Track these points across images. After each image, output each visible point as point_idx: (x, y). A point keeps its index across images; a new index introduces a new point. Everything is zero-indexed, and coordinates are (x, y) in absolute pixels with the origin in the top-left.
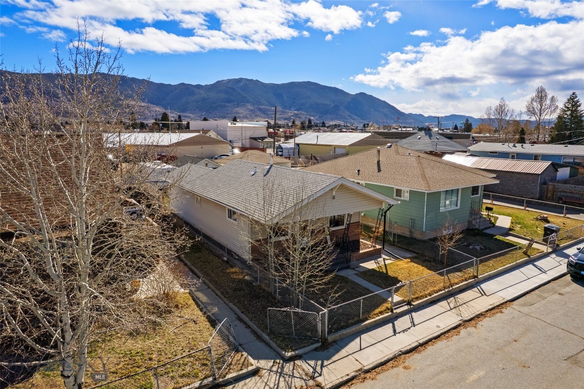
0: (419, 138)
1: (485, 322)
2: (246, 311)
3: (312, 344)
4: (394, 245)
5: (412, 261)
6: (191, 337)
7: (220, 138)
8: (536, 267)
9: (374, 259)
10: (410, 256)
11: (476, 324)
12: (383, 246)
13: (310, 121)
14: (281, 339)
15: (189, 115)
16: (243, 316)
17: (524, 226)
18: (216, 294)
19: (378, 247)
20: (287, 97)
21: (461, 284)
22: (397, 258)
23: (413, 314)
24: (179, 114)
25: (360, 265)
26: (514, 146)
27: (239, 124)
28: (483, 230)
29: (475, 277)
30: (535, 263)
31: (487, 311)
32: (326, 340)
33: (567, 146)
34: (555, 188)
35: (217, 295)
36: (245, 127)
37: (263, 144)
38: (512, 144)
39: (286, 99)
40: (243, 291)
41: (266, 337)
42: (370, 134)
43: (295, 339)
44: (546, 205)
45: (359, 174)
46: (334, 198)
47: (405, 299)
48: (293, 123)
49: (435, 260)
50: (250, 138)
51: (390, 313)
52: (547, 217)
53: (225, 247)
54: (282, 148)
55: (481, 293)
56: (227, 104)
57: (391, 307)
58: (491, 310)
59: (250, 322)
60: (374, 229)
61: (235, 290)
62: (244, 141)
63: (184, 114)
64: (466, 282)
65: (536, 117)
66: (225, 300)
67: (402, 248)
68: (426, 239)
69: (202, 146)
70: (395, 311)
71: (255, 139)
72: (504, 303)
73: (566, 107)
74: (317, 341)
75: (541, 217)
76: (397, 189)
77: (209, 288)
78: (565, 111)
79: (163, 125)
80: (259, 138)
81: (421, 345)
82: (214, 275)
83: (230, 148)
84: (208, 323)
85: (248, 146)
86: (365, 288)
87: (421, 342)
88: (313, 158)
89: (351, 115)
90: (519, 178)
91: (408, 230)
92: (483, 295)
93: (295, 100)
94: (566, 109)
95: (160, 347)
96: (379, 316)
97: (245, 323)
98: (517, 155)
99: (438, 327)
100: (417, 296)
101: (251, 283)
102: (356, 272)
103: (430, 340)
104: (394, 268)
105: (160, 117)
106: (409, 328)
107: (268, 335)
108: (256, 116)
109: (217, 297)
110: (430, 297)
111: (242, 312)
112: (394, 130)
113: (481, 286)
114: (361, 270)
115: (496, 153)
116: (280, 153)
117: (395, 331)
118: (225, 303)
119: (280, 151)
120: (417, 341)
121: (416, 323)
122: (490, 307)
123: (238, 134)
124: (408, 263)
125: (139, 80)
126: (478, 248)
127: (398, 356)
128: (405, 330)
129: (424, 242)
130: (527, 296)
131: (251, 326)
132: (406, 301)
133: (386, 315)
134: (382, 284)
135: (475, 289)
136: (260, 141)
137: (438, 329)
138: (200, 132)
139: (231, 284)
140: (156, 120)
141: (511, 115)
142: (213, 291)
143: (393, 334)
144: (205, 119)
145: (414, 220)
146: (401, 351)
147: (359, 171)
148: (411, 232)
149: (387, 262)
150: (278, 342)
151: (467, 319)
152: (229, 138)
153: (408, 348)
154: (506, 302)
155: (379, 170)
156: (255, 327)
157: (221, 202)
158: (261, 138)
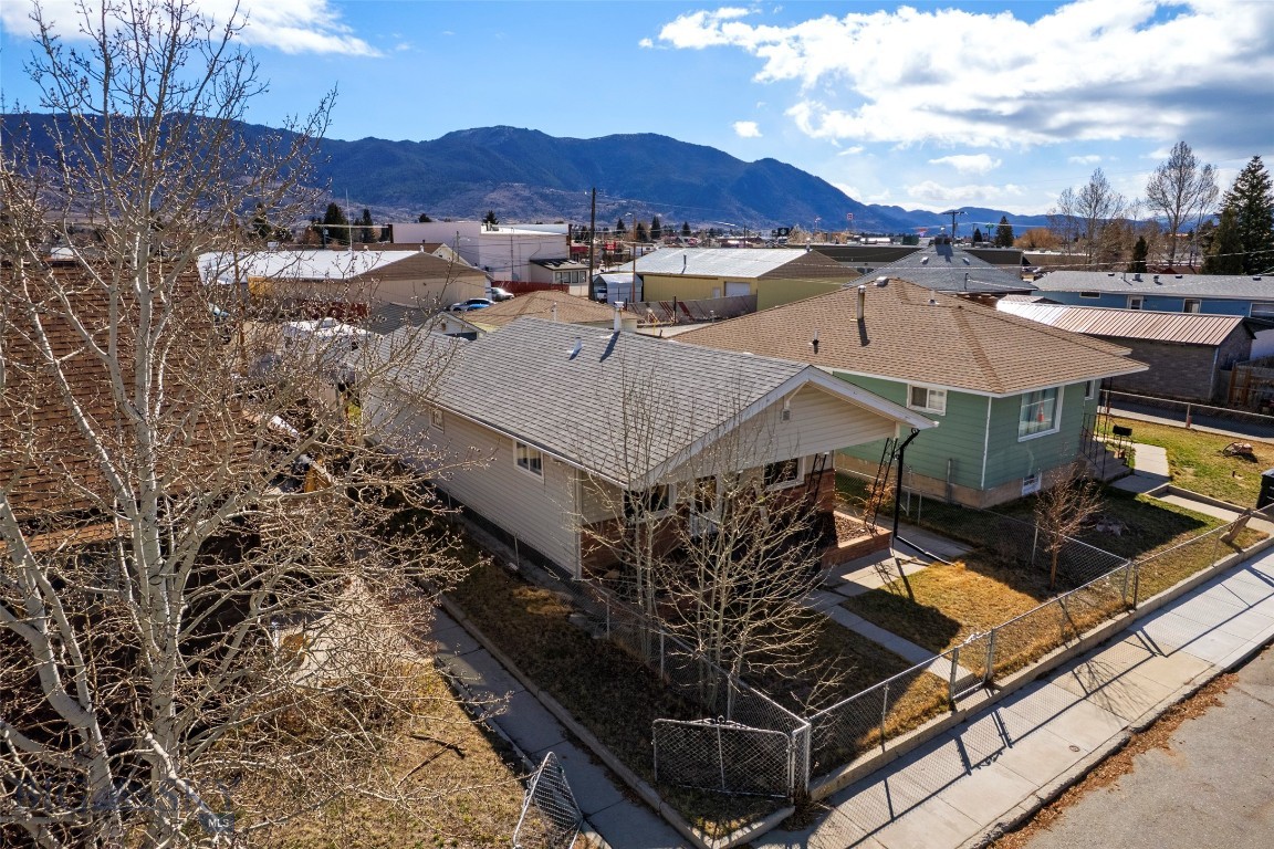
0: (925, 262)
1: (1185, 732)
2: (585, 713)
3: (773, 810)
4: (914, 523)
5: (968, 568)
6: (453, 799)
7: (464, 262)
8: (1259, 576)
9: (874, 562)
10: (960, 552)
11: (1166, 737)
12: (896, 528)
13: (656, 224)
14: (690, 798)
15: (386, 209)
16: (580, 730)
17: (1202, 471)
18: (502, 665)
19: (882, 531)
20: (602, 169)
21: (1100, 627)
22: (931, 560)
23: (1001, 710)
24: (364, 207)
25: (846, 577)
26: (1138, 279)
27: (504, 230)
28: (1110, 481)
29: (1128, 607)
30: (1253, 566)
31: (1182, 701)
32: (807, 797)
33: (1259, 279)
34: (1251, 378)
35: (506, 669)
36: (519, 236)
37: (559, 275)
38: (1133, 275)
39: (601, 172)
40: (572, 656)
41: (651, 794)
42: (804, 252)
43: (728, 798)
44: (1231, 416)
45: (816, 351)
46: (786, 416)
47: (979, 673)
48: (620, 225)
49: (1021, 564)
50: (531, 261)
51: (949, 714)
52: (1251, 449)
53: (512, 538)
54: (605, 284)
55: (1149, 649)
56: (471, 185)
57: (949, 696)
58: (1190, 697)
59: (600, 747)
60: (870, 488)
61: (550, 654)
62: (516, 270)
63: (376, 208)
64: (1110, 622)
65: (1170, 212)
66: (527, 682)
67: (936, 531)
68: (986, 506)
69: (426, 281)
70: (960, 707)
71: (542, 263)
72: (1216, 676)
73: (1236, 189)
74: (785, 803)
75: (1236, 448)
76: (914, 389)
77: (482, 647)
78: (1235, 198)
79: (329, 233)
80: (550, 261)
81: (1045, 804)
82: (489, 612)
83: (488, 284)
84: (492, 755)
85: (526, 279)
86: (875, 644)
87: (1044, 794)
88: (678, 306)
89: (745, 208)
90: (1166, 356)
91: (942, 485)
92: (1154, 654)
93: (621, 176)
94: (1239, 195)
95: (374, 832)
96: (924, 722)
97: (587, 749)
98: (1145, 300)
99: (1075, 749)
100: (1003, 662)
101: (588, 635)
102: (843, 599)
103: (1064, 789)
104: (931, 586)
105: (322, 214)
106: (999, 752)
107: (655, 786)
108: (536, 211)
109: (506, 673)
110: (1036, 665)
111: (578, 719)
112: (850, 243)
113: (1145, 628)
114: (852, 593)
115: (1096, 294)
116: (600, 296)
117: (965, 760)
118: (527, 690)
119: (601, 292)
120: (1033, 793)
121: (1013, 737)
122: (1188, 690)
123: (504, 252)
124: (960, 572)
126: (1117, 529)
127: (995, 839)
128: (990, 757)
129: (982, 514)
130: (1264, 654)
131: (606, 761)
132: (980, 678)
133: (940, 718)
134: (912, 630)
135: (1133, 639)
136: (552, 267)
137: (1075, 757)
138: (419, 249)
139: (537, 637)
140: (313, 220)
141: (1119, 209)
142: (493, 656)
143: (963, 770)
144: (424, 219)
145: (958, 461)
146: (999, 825)
147: (816, 342)
148: (949, 490)
149: (909, 570)
150: (685, 808)
151: (1140, 724)
152: (483, 262)
153: (1017, 814)
154: (1220, 675)
155: (865, 342)
156: (616, 764)
157: (500, 428)
158: (555, 260)
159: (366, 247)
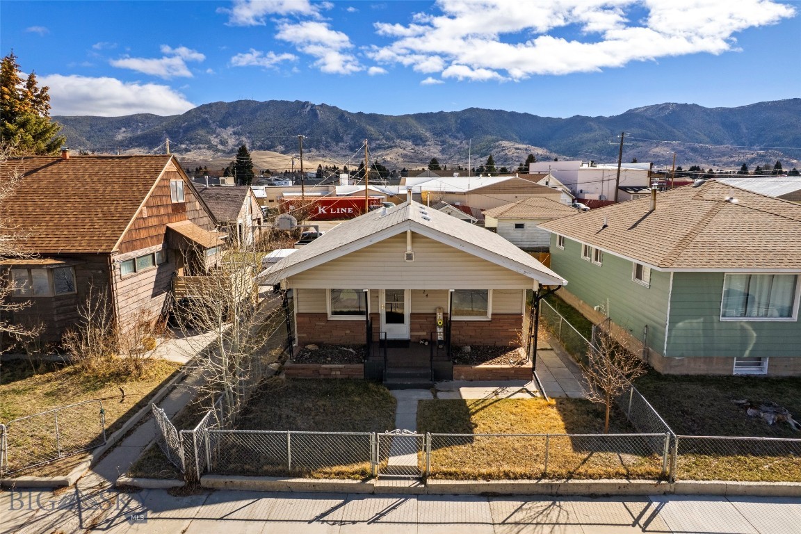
13: (778, 165)
19: (528, 365)
20: (747, 129)
22: (542, 394)
29: (663, 478)
32: (197, 480)
36: (609, 170)
39: (745, 131)
45: (597, 233)
55: (638, 519)
56: (641, 144)
69: (517, 195)
71: (626, 189)
74: (181, 477)
76: (638, 265)
80: (632, 188)
92: (636, 523)
93: (763, 133)
100: (452, 469)
106: (355, 522)
125: (520, 114)
128: (343, 521)
132: (422, 473)
136: (632, 192)
138: (516, 176)
143: (312, 519)
147: (604, 227)
148: (645, 353)
155: (633, 226)
158: (636, 187)
159: (489, 175)
